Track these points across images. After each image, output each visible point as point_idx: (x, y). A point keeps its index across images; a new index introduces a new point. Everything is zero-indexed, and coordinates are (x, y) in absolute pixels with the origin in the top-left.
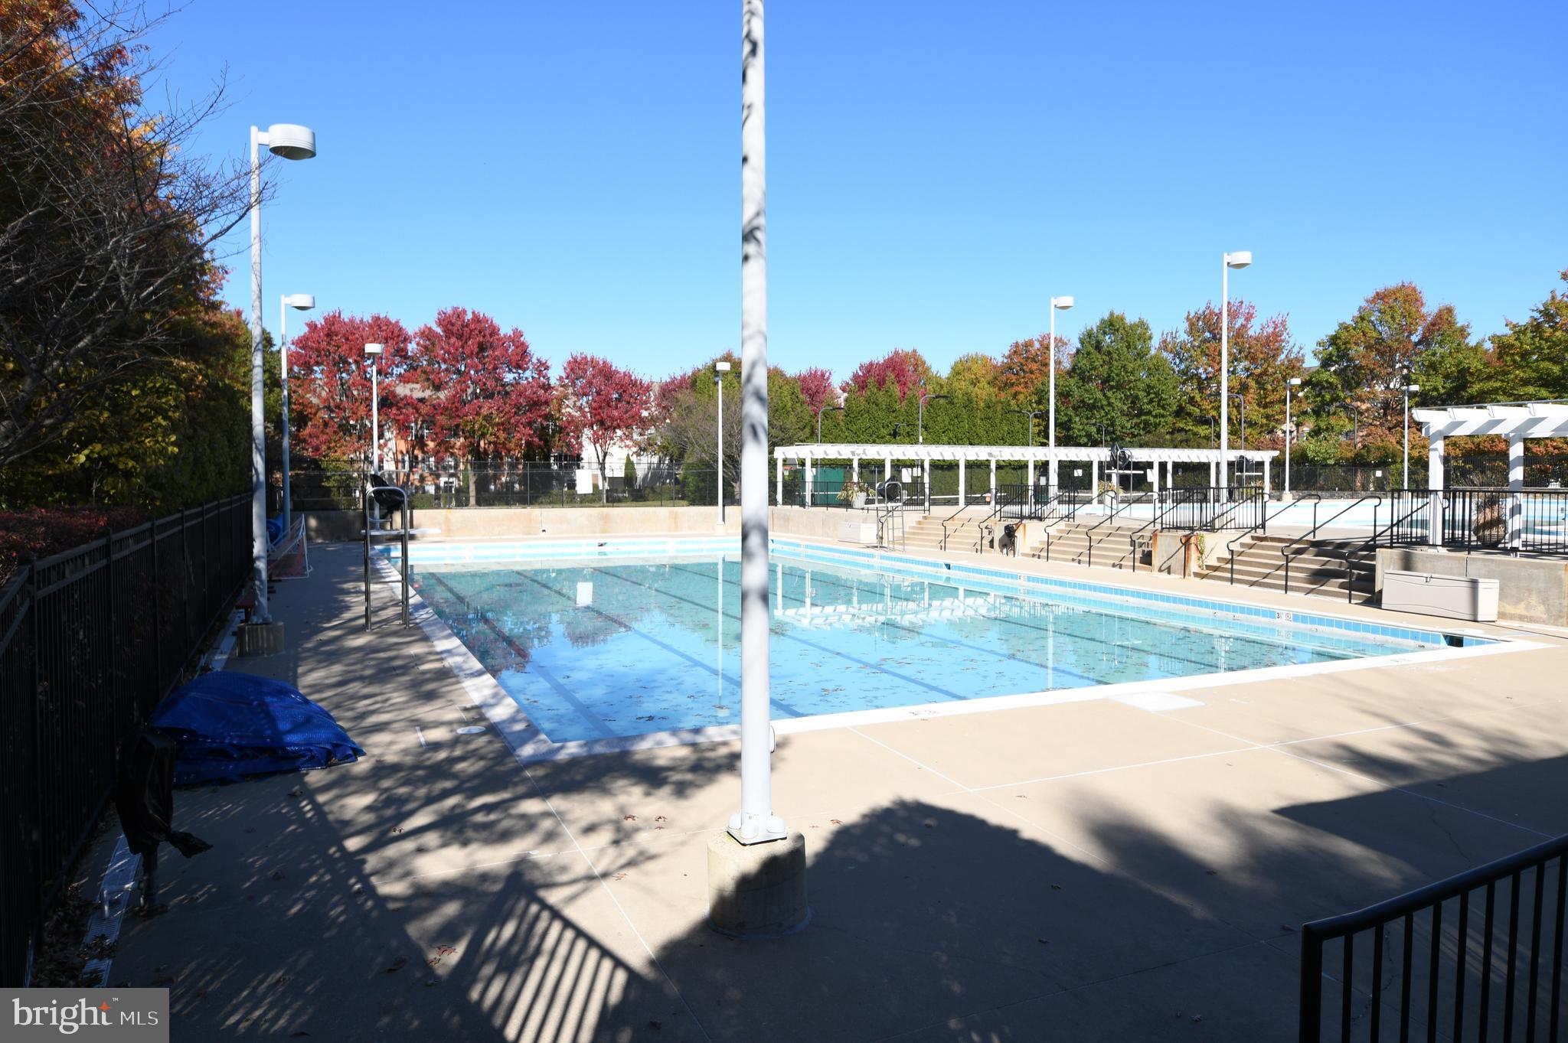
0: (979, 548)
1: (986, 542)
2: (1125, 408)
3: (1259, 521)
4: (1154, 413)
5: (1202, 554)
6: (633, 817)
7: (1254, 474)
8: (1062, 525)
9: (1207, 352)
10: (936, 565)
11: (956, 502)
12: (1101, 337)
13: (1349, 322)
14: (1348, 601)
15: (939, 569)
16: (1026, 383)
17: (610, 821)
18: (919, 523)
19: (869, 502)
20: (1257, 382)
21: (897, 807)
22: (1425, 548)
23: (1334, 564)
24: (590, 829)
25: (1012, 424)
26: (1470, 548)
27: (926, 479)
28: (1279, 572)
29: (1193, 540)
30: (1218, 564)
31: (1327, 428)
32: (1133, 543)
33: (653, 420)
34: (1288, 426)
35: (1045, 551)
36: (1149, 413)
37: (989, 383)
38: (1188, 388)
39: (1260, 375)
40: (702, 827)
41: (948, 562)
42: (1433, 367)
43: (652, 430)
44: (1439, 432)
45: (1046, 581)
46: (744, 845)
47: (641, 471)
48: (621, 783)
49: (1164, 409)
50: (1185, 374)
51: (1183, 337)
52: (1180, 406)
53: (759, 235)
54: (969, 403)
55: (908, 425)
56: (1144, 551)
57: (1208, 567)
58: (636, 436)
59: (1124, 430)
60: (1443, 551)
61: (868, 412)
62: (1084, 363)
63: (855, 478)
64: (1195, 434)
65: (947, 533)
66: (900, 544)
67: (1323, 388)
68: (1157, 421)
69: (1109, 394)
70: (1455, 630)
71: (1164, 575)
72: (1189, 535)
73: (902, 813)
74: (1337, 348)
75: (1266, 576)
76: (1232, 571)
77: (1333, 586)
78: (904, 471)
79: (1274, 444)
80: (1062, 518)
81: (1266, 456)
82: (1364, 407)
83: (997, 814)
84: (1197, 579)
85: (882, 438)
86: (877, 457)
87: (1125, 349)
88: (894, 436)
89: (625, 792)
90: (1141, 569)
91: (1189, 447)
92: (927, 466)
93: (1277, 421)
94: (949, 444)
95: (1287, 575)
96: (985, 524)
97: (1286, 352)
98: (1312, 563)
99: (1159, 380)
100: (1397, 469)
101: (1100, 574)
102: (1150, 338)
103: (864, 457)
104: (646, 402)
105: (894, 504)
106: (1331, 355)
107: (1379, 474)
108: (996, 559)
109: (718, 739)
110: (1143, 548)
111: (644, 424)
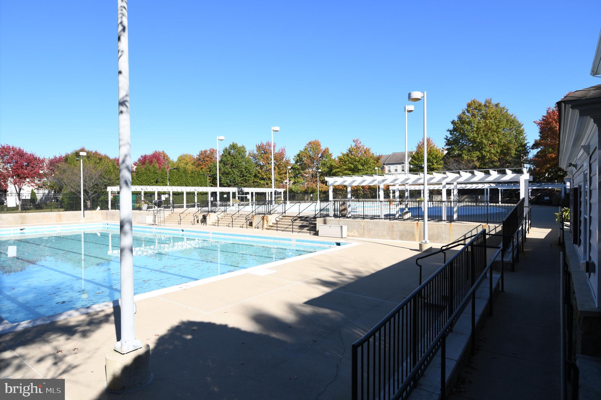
0: (193, 223)
1: (196, 221)
2: (239, 174)
3: (284, 211)
4: (248, 176)
5: (268, 222)
6: (61, 351)
7: (279, 196)
8: (222, 214)
9: (263, 157)
10: (178, 230)
11: (183, 207)
12: (230, 150)
13: (302, 150)
14: (309, 234)
15: (179, 232)
16: (205, 165)
17: (50, 355)
18: (170, 215)
19: (148, 208)
20: (278, 167)
21: (181, 325)
22: (329, 217)
23: (305, 223)
24: (40, 360)
25: (201, 179)
26: (340, 217)
27: (171, 199)
28: (290, 227)
29: (265, 217)
30: (273, 225)
31: (298, 182)
32: (246, 219)
33: (45, 175)
34: (287, 181)
35: (217, 223)
36: (246, 176)
37: (192, 164)
38: (258, 168)
39: (278, 165)
40: (97, 349)
41: (183, 229)
42: (324, 165)
43: (45, 179)
44: (331, 184)
45: (219, 234)
46: (123, 354)
47: (39, 196)
48: (53, 336)
49: (251, 175)
50: (257, 164)
51: (255, 152)
52: (255, 174)
53: (127, 104)
54: (185, 171)
55: (162, 179)
56: (250, 222)
57: (270, 226)
58: (36, 181)
59: (238, 182)
60: (333, 218)
61: (146, 173)
62: (224, 159)
63: (143, 199)
64: (260, 183)
65: (181, 218)
66: (163, 223)
67: (296, 170)
68: (249, 179)
69: (233, 170)
70: (338, 241)
71: (257, 229)
72: (264, 216)
73: (183, 327)
74: (299, 158)
75: (287, 228)
76: (277, 227)
77: (305, 230)
78: (162, 196)
79: (283, 187)
80: (223, 212)
81: (282, 190)
82: (307, 175)
83: (218, 320)
84: (267, 230)
85: (152, 183)
86: (152, 191)
87: (238, 155)
88: (157, 183)
89: (56, 340)
90: (249, 228)
91: (259, 187)
92: (171, 194)
93: (283, 179)
94: (178, 186)
95: (293, 227)
96: (195, 215)
97: (285, 158)
98: (299, 223)
99: (249, 165)
100: (316, 194)
101: (236, 230)
102: (246, 152)
103: (146, 191)
104: (42, 167)
105: (160, 208)
106: (298, 160)
107: (312, 195)
108: (200, 227)
109: (99, 310)
110: (249, 221)
111: (40, 176)
